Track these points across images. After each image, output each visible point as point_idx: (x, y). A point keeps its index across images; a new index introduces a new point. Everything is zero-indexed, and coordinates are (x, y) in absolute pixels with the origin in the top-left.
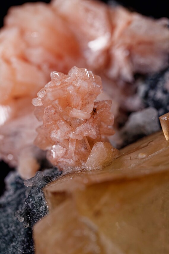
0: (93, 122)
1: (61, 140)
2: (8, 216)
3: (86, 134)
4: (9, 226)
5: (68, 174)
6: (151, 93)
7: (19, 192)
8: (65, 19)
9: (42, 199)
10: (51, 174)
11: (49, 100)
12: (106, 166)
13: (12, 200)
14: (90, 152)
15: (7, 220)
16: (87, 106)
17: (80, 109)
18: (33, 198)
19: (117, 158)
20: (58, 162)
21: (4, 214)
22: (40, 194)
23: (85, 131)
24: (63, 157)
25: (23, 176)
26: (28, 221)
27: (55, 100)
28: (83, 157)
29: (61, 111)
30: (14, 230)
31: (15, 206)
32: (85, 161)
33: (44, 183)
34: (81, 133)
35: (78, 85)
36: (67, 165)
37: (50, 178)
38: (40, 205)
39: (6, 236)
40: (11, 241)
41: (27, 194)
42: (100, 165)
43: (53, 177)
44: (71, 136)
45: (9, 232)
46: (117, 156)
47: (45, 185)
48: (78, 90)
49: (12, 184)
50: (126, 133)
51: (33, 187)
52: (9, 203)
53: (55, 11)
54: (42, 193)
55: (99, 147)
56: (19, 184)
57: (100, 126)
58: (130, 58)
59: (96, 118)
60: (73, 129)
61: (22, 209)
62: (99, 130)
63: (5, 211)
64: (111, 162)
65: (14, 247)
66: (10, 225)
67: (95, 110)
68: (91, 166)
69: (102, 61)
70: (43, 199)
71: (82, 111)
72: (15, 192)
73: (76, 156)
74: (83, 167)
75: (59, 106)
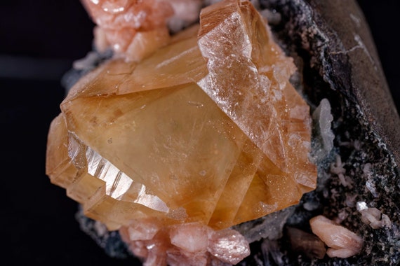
46: (164, 45)
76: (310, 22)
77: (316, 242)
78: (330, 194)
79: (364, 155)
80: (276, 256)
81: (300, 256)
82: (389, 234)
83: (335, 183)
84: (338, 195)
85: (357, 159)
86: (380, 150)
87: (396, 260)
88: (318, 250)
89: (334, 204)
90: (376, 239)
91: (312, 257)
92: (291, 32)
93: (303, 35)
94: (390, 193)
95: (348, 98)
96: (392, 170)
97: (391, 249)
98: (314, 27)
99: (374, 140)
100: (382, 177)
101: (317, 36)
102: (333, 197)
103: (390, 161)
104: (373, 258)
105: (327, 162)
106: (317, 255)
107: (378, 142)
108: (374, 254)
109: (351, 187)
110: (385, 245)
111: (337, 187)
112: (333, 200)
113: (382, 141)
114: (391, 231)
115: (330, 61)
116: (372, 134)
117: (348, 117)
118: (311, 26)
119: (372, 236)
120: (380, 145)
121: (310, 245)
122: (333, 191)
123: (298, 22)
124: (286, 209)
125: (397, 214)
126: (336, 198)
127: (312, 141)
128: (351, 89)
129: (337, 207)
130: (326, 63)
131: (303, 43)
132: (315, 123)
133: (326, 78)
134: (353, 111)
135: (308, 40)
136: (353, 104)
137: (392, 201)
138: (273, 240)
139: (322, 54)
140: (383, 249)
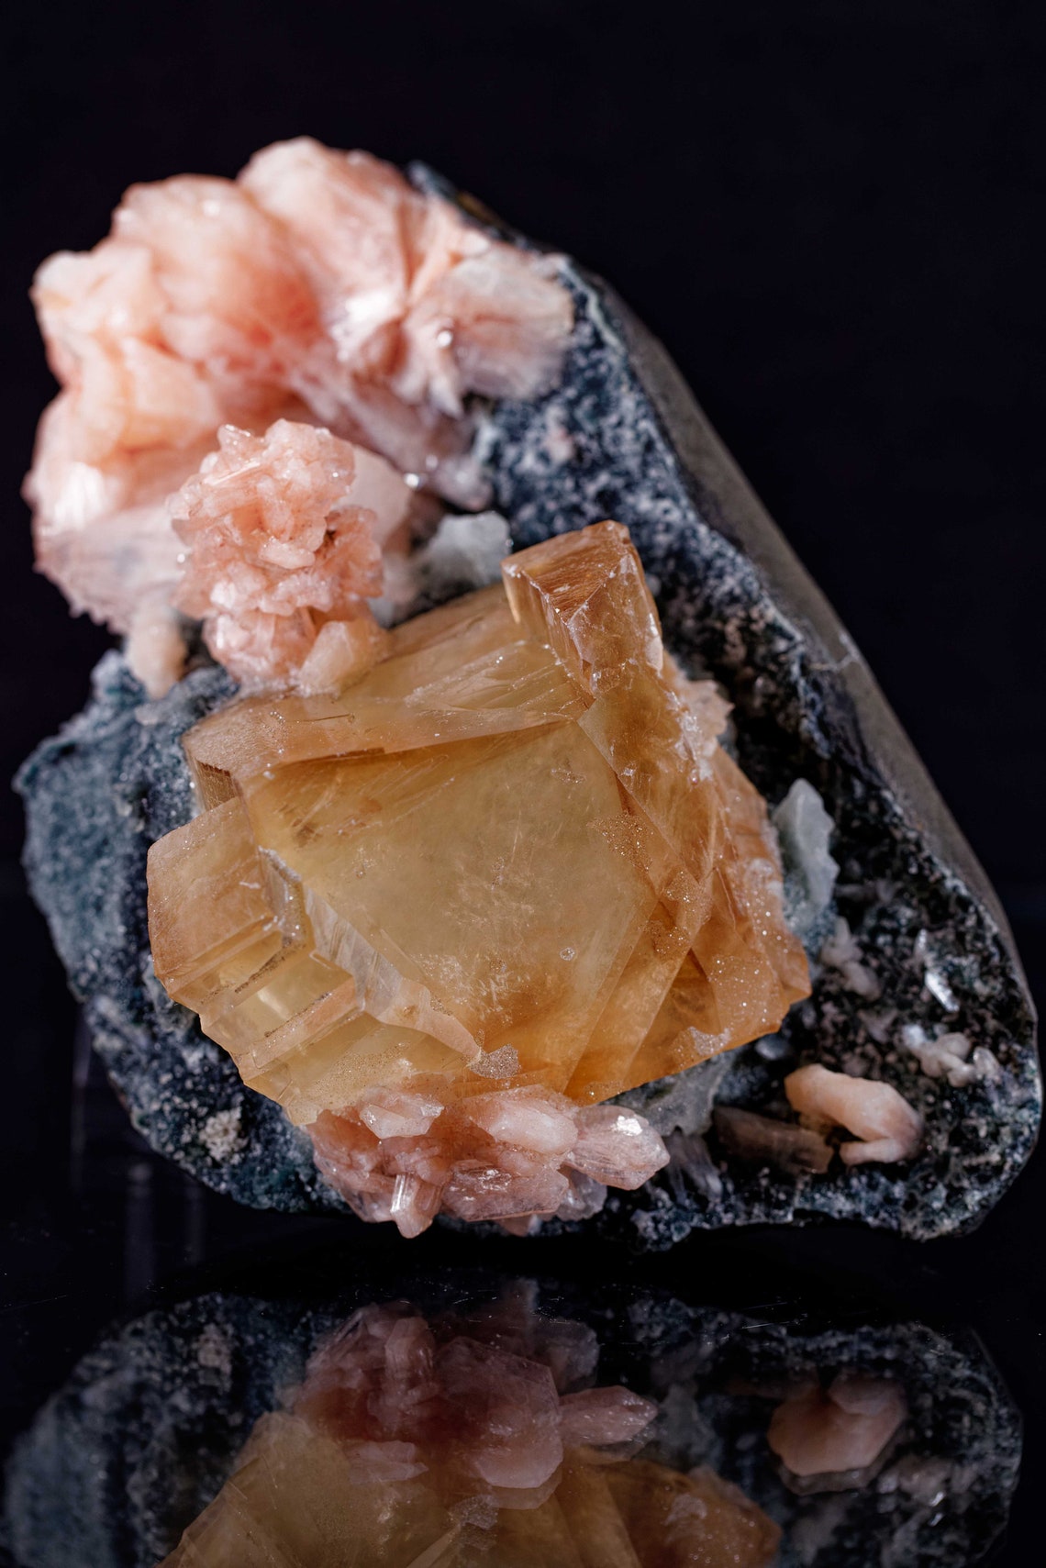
0: (326, 566)
1: (239, 610)
2: (93, 783)
3: (302, 601)
4: (93, 814)
5: (254, 701)
6: (510, 453)
7: (125, 717)
8: (280, 228)
9: (179, 762)
10: (209, 685)
11: (207, 517)
12: (354, 683)
13: (107, 738)
14: (312, 643)
15: (92, 795)
16: (308, 532)
17: (287, 538)
18: (158, 754)
19: (385, 661)
20: (230, 661)
21: (84, 776)
22: (175, 750)
23: (300, 593)
24: (242, 649)
25: (138, 672)
26: (142, 814)
27: (224, 514)
28: (297, 654)
29: (239, 542)
30: (107, 824)
31: (114, 757)
32: (299, 664)
33: (188, 718)
34: (290, 600)
35: (286, 475)
36: (251, 674)
37: (206, 700)
38: (176, 775)
39: (86, 837)
40: (99, 853)
41: (145, 739)
42: (337, 681)
43: (213, 698)
44: (263, 604)
45: (93, 828)
46: (385, 655)
47: (189, 726)
48: (284, 490)
49: (110, 690)
50: (426, 570)
51: (159, 726)
52: (97, 746)
53: (251, 199)
54: (182, 748)
55: (337, 633)
56: (130, 692)
57: (344, 574)
58: (453, 353)
59: (330, 560)
60: (270, 587)
61: (129, 777)
62: (341, 586)
63: (86, 767)
64: (367, 674)
65: (104, 870)
66: (99, 808)
67: (330, 535)
68: (312, 686)
69: (376, 352)
70: (183, 764)
71: (292, 546)
72: (116, 715)
73: (277, 650)
74: (292, 682)
75: (232, 530)
76: (755, 594)
77: (803, 1131)
78: (820, 1015)
79: (906, 914)
80: (704, 1176)
81: (766, 1171)
82: (994, 1096)
83: (832, 988)
84: (841, 1018)
85: (887, 924)
86: (949, 897)
87: (1022, 1155)
88: (808, 1150)
89: (829, 1042)
90: (960, 1113)
91: (795, 1169)
92: (689, 623)
93: (731, 628)
94: (989, 998)
95: (860, 777)
96: (989, 942)
97: (1005, 1131)
98: (767, 607)
99: (932, 872)
100: (964, 962)
101: (774, 629)
102: (827, 1023)
103: (980, 922)
104: (953, 1160)
105: (818, 934)
106: (810, 1164)
107: (943, 877)
108: (956, 1150)
109: (877, 994)
110: (988, 1124)
111: (836, 999)
112: (824, 1033)
113: (954, 876)
114: (1001, 1088)
115: (816, 686)
116: (929, 859)
117: (856, 823)
118: (756, 603)
119: (947, 1105)
120: (949, 883)
121: (791, 1139)
122: (829, 1008)
123: (710, 597)
124: (719, 1058)
125: (1009, 1048)
126: (835, 1024)
127: (785, 882)
128: (865, 755)
129: (838, 1048)
130: (806, 692)
131: (728, 648)
132: (784, 840)
133: (808, 725)
134: (873, 807)
135: (743, 640)
136: (873, 790)
137: (994, 1017)
138: (692, 1136)
139: (795, 669)
140: (983, 1133)
